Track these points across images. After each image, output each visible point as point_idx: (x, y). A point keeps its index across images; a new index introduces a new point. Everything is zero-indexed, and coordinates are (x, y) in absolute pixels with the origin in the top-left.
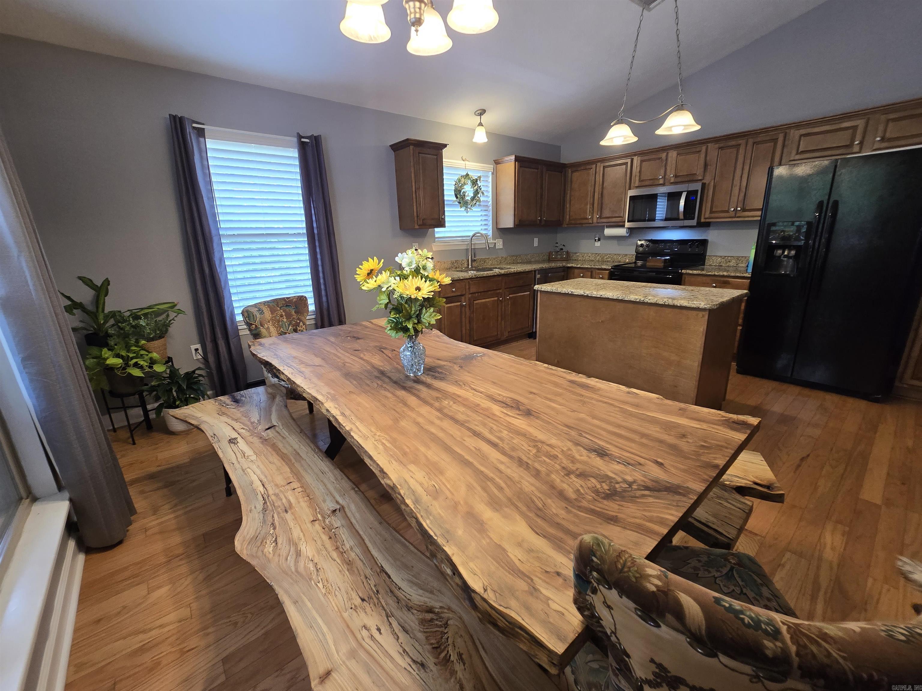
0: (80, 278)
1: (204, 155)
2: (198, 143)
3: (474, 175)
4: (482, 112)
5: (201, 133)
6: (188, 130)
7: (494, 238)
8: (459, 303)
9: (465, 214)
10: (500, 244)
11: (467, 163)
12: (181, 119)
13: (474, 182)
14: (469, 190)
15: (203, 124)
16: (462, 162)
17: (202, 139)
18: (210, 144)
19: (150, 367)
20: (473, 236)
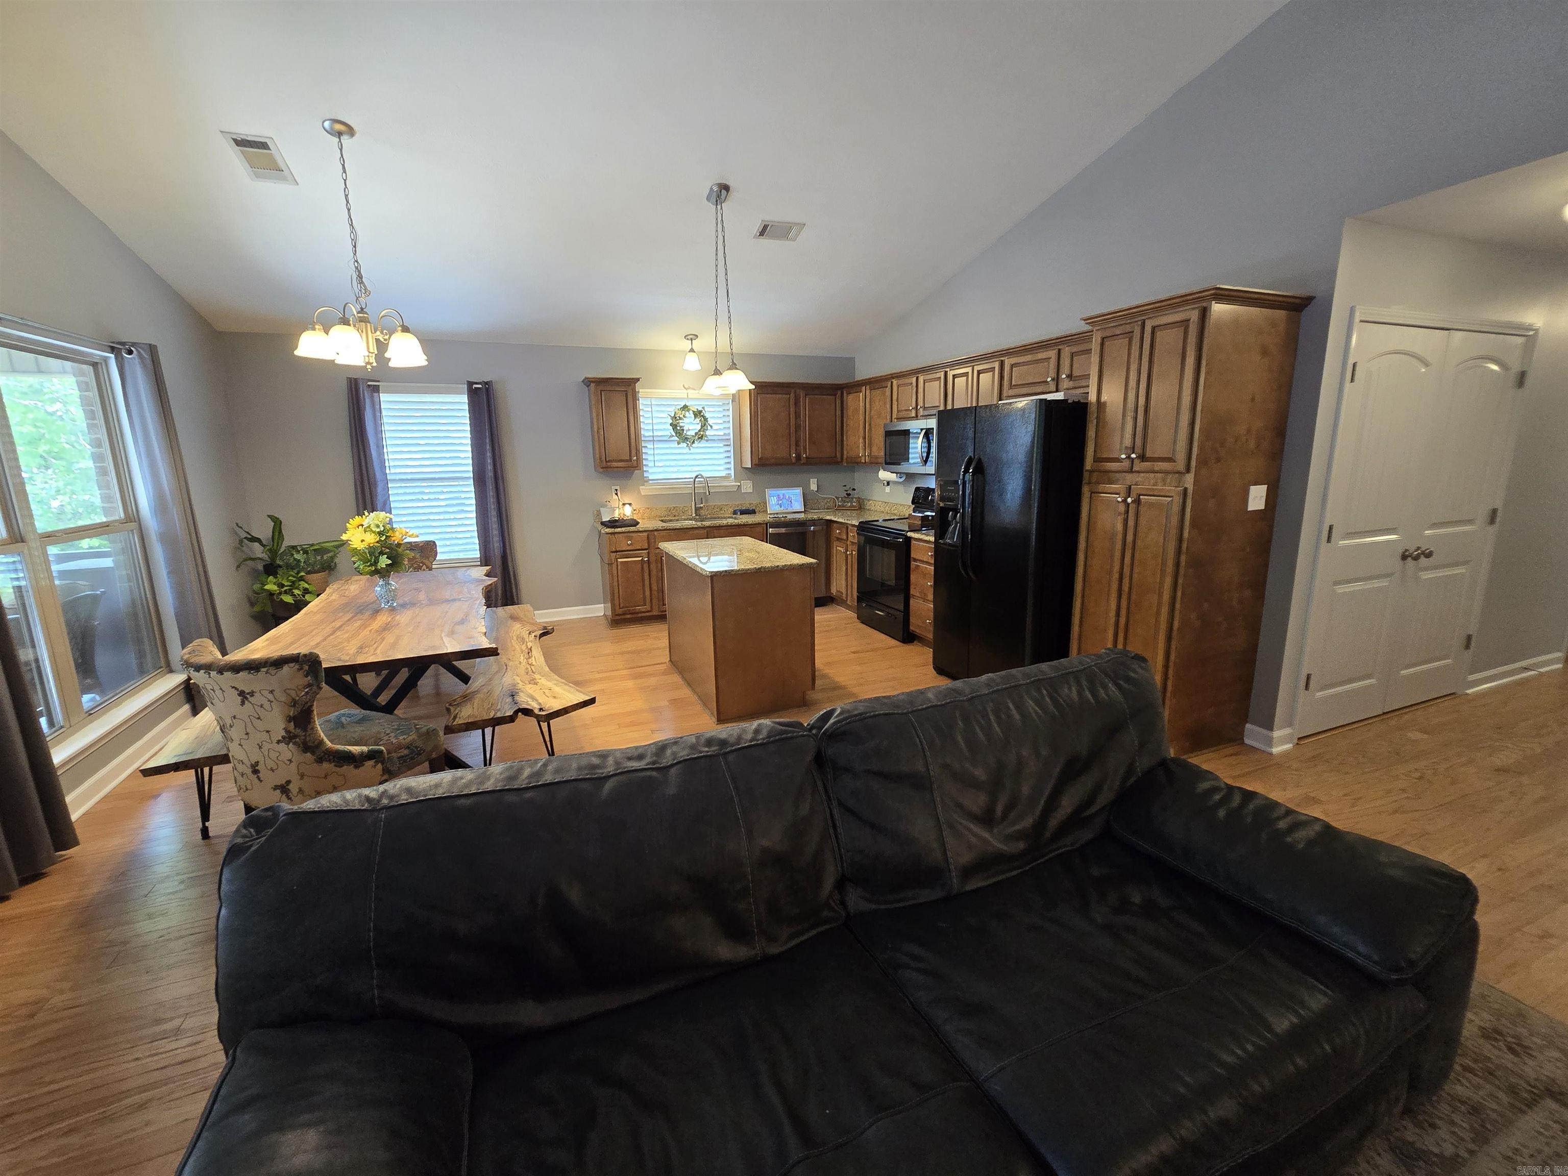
0: (269, 516)
1: (378, 407)
2: (372, 398)
3: (695, 406)
4: (692, 337)
5: (376, 389)
6: (361, 388)
7: (737, 479)
8: (640, 559)
9: (686, 450)
10: (747, 486)
11: (689, 391)
12: (356, 380)
13: (698, 414)
14: (691, 425)
15: (378, 381)
16: (685, 391)
17: (376, 394)
18: (384, 397)
19: (304, 596)
20: (696, 477)
